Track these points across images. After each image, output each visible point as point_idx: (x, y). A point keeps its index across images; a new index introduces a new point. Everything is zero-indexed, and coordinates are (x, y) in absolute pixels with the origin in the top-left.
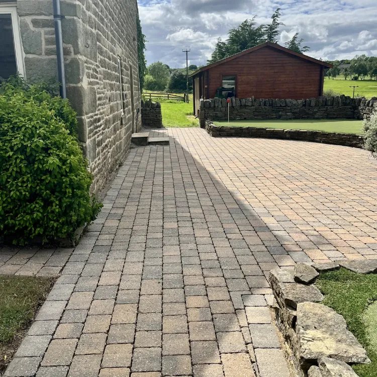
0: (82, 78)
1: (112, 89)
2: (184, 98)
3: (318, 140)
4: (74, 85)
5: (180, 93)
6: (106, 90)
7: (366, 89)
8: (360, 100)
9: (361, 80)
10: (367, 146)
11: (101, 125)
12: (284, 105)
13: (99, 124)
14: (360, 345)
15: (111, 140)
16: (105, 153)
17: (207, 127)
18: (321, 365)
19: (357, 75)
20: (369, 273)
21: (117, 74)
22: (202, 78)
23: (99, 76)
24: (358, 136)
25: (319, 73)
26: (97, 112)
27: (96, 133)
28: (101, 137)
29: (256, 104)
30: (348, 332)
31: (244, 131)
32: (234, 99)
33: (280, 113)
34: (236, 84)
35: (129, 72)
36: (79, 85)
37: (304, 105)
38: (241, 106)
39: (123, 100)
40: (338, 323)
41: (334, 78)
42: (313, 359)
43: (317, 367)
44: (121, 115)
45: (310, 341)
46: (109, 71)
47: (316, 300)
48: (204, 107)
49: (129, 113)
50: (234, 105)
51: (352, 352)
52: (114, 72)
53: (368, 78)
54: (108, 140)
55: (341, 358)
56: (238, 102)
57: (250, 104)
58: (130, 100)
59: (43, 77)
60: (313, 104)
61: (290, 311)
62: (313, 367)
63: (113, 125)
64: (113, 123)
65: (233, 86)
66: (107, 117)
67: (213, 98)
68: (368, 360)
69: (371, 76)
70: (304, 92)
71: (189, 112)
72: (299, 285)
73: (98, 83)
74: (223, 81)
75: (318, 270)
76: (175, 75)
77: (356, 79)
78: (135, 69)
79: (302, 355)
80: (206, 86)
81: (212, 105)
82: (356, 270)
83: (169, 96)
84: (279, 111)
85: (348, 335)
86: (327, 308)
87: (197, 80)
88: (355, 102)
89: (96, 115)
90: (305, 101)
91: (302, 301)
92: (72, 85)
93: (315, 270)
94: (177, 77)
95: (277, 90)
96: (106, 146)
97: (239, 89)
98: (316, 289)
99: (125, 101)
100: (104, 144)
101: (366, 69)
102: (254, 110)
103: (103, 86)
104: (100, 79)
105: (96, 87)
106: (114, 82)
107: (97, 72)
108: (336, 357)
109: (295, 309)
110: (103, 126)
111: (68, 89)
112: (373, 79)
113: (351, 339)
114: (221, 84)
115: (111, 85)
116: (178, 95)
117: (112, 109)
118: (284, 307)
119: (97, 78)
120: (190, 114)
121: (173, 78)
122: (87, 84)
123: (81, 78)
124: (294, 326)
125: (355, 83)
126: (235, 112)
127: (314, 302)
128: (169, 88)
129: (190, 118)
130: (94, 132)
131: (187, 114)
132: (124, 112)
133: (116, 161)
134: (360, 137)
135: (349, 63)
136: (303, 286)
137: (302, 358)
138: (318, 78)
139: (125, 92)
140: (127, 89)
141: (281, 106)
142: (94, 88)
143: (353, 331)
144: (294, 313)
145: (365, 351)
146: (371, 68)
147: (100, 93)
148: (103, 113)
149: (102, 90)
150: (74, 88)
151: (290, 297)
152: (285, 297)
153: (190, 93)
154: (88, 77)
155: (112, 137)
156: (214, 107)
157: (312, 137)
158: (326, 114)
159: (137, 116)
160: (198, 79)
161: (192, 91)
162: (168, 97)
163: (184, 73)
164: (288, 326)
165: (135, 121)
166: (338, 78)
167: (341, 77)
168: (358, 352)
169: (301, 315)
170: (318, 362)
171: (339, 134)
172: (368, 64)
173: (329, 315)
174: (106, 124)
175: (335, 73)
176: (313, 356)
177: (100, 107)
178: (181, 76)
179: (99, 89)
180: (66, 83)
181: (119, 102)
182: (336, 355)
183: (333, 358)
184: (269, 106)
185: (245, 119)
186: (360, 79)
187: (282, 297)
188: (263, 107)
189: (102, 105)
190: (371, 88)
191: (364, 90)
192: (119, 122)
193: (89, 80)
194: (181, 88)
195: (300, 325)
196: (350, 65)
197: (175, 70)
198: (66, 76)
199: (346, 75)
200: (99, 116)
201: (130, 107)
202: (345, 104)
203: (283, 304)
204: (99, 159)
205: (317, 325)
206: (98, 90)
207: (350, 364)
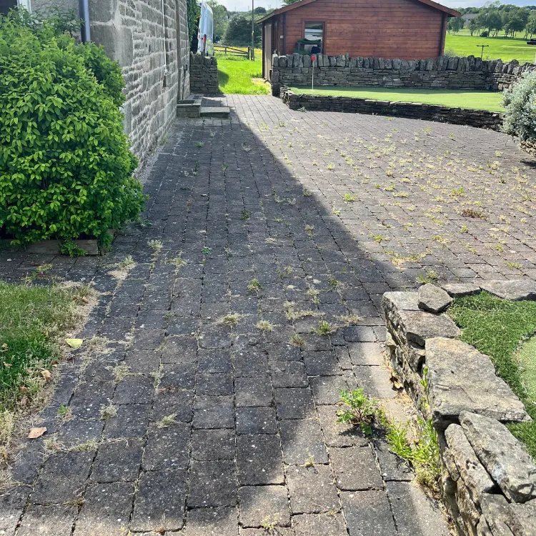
0: (114, 13)
1: (153, 33)
2: (248, 53)
3: (436, 117)
4: (103, 24)
5: (242, 46)
6: (145, 34)
7: (500, 49)
8: (495, 63)
9: (493, 38)
10: (506, 126)
11: (138, 85)
12: (390, 67)
13: (135, 83)
14: (515, 397)
15: (150, 107)
16: (142, 126)
17: (282, 95)
18: (464, 423)
19: (487, 30)
20: (521, 299)
21: (159, 11)
22: (276, 24)
23: (136, 12)
24: (492, 114)
25: (440, 23)
26: (133, 66)
27: (132, 95)
28: (138, 102)
29: (352, 65)
30: (498, 379)
31: (334, 102)
32: (320, 56)
33: (384, 78)
34: (324, 35)
35: (175, 11)
36: (109, 23)
37: (418, 69)
38: (330, 66)
39: (167, 51)
40: (483, 367)
41: (456, 33)
42: (453, 416)
43: (458, 426)
44: (163, 72)
45: (446, 390)
46: (149, 7)
47: (450, 334)
48: (279, 66)
49: (174, 71)
50: (321, 65)
51: (504, 406)
52: (155, 9)
53: (502, 33)
54: (146, 107)
55: (492, 414)
56: (326, 60)
57: (342, 64)
58: (176, 51)
59: (56, 9)
60: (430, 66)
61: (415, 349)
62: (452, 425)
63: (153, 87)
64: (153, 84)
65: (319, 38)
66: (146, 74)
67: (291, 53)
68: (528, 417)
69: (507, 32)
70: (418, 50)
71: (255, 74)
72: (424, 314)
73: (135, 23)
74: (306, 30)
75: (451, 295)
76: (235, 19)
77: (485, 35)
78: (182, 7)
79: (437, 409)
80: (281, 37)
81: (290, 63)
82: (503, 295)
83: (227, 49)
84: (383, 76)
85: (499, 383)
86: (466, 347)
87: (268, 28)
88: (487, 66)
89: (132, 69)
90: (419, 63)
91: (431, 336)
92: (98, 23)
93: (446, 293)
94: (239, 23)
95: (381, 46)
96: (145, 115)
97: (328, 41)
98: (448, 320)
99: (169, 53)
100: (142, 113)
101: (500, 21)
102: (348, 73)
103: (141, 28)
104: (138, 18)
105: (132, 28)
106: (156, 24)
107: (133, 7)
108: (483, 413)
109: (423, 347)
110: (140, 87)
111: (93, 29)
112: (509, 36)
113: (503, 389)
114: (303, 34)
115: (151, 27)
116: (238, 49)
117: (153, 63)
118: (404, 343)
119: (134, 16)
120: (257, 76)
121: (232, 25)
122: (121, 23)
123: (112, 13)
124: (419, 369)
125: (484, 41)
126: (322, 75)
127: (447, 337)
128: (226, 38)
129: (257, 81)
130: (129, 94)
131: (254, 76)
132: (168, 68)
133: (157, 138)
134: (495, 115)
135: (477, 12)
136: (432, 315)
137: (437, 413)
138: (438, 30)
139: (169, 40)
140: (172, 35)
141: (385, 68)
142: (129, 30)
143: (504, 378)
144: (421, 352)
145: (523, 405)
146: (507, 21)
147: (137, 38)
148: (142, 67)
149: (140, 34)
150: (102, 27)
151: (415, 330)
152: (407, 329)
153: (257, 47)
154: (122, 13)
155: (153, 103)
156: (293, 66)
157: (428, 113)
158: (448, 83)
159: (185, 75)
160: (270, 25)
161: (260, 43)
162: (226, 51)
163: (248, 18)
164: (410, 370)
165: (182, 83)
166: (461, 32)
167: (465, 32)
168: (514, 406)
169: (432, 354)
170: (460, 418)
171: (465, 110)
172: (503, 15)
173: (470, 355)
174: (145, 85)
175: (458, 26)
176: (452, 412)
177: (137, 58)
178: (244, 21)
179: (136, 31)
180: (91, 19)
181: (162, 53)
182: (484, 410)
183: (479, 414)
184: (370, 67)
185: (335, 86)
186: (491, 35)
187: (402, 329)
188: (361, 69)
189: (140, 56)
190: (506, 49)
191: (496, 51)
192: (162, 82)
193: (123, 17)
194: (243, 39)
195: (431, 369)
196: (479, 14)
197: (234, 13)
198: (90, 9)
199: (473, 29)
200: (135, 72)
201: (176, 61)
202: (473, 69)
203: (403, 340)
204: (135, 133)
205: (454, 369)
206: (135, 33)
207: (504, 422)
